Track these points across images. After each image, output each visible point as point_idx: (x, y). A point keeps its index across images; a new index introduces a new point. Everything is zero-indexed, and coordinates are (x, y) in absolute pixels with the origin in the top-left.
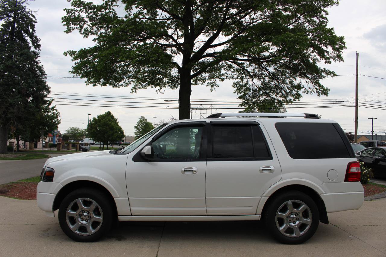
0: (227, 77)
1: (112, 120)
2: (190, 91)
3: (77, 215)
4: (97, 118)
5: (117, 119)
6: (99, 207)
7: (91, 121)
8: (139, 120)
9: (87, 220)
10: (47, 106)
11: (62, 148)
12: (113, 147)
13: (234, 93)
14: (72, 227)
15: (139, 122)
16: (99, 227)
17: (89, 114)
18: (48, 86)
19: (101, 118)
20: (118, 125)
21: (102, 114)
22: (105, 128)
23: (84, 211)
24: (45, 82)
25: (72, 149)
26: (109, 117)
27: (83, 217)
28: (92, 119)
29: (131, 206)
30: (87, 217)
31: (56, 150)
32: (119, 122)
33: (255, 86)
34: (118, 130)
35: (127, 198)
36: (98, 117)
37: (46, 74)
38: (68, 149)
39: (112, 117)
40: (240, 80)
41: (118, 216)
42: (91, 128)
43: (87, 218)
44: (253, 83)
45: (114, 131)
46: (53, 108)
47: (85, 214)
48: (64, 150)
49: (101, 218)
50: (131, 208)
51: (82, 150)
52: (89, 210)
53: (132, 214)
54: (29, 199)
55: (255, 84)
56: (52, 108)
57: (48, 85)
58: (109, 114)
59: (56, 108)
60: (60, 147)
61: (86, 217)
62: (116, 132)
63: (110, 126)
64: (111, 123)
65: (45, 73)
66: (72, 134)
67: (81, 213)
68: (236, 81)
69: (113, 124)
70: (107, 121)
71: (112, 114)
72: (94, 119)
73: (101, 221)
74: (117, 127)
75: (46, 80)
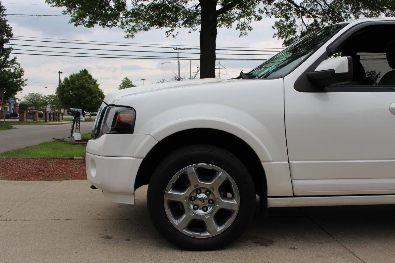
0: (267, 13)
1: (90, 81)
2: (215, 33)
3: (186, 198)
4: (69, 78)
5: (96, 81)
6: (232, 181)
7: (62, 82)
8: (122, 82)
9: (205, 207)
10: (4, 59)
11: (26, 119)
12: (90, 118)
13: (273, 37)
14: (176, 223)
15: (122, 85)
16: (231, 220)
17: (60, 73)
18: (9, 27)
19: (75, 78)
20: (98, 88)
21: (75, 73)
22: (81, 91)
23: (198, 190)
24: (5, 21)
25: (39, 120)
26: (86, 77)
27: (198, 202)
28: (63, 80)
29: (293, 177)
30: (206, 201)
31: (18, 121)
32: (99, 84)
33: (305, 26)
34: (97, 95)
35: (287, 162)
36: (71, 77)
37: (5, 10)
38: (34, 120)
39: (90, 77)
40: (283, 19)
41: (268, 198)
42: (62, 92)
43: (206, 204)
44: (303, 23)
45: (93, 96)
46: (13, 61)
47: (202, 196)
48: (28, 120)
49: (235, 202)
50: (293, 181)
51: (71, 113)
52: (212, 188)
53: (293, 193)
54: (25, 180)
55: (305, 25)
56: (11, 61)
57: (8, 25)
58: (85, 72)
59: (17, 61)
60: (23, 117)
61: (204, 202)
62: (96, 97)
63: (88, 89)
64: (88, 85)
65: (3, 8)
66: (32, 102)
67: (194, 194)
68: (278, 20)
69: (91, 86)
70: (84, 83)
71: (89, 73)
72: (66, 79)
73: (236, 209)
74: (96, 90)
75: (6, 18)
